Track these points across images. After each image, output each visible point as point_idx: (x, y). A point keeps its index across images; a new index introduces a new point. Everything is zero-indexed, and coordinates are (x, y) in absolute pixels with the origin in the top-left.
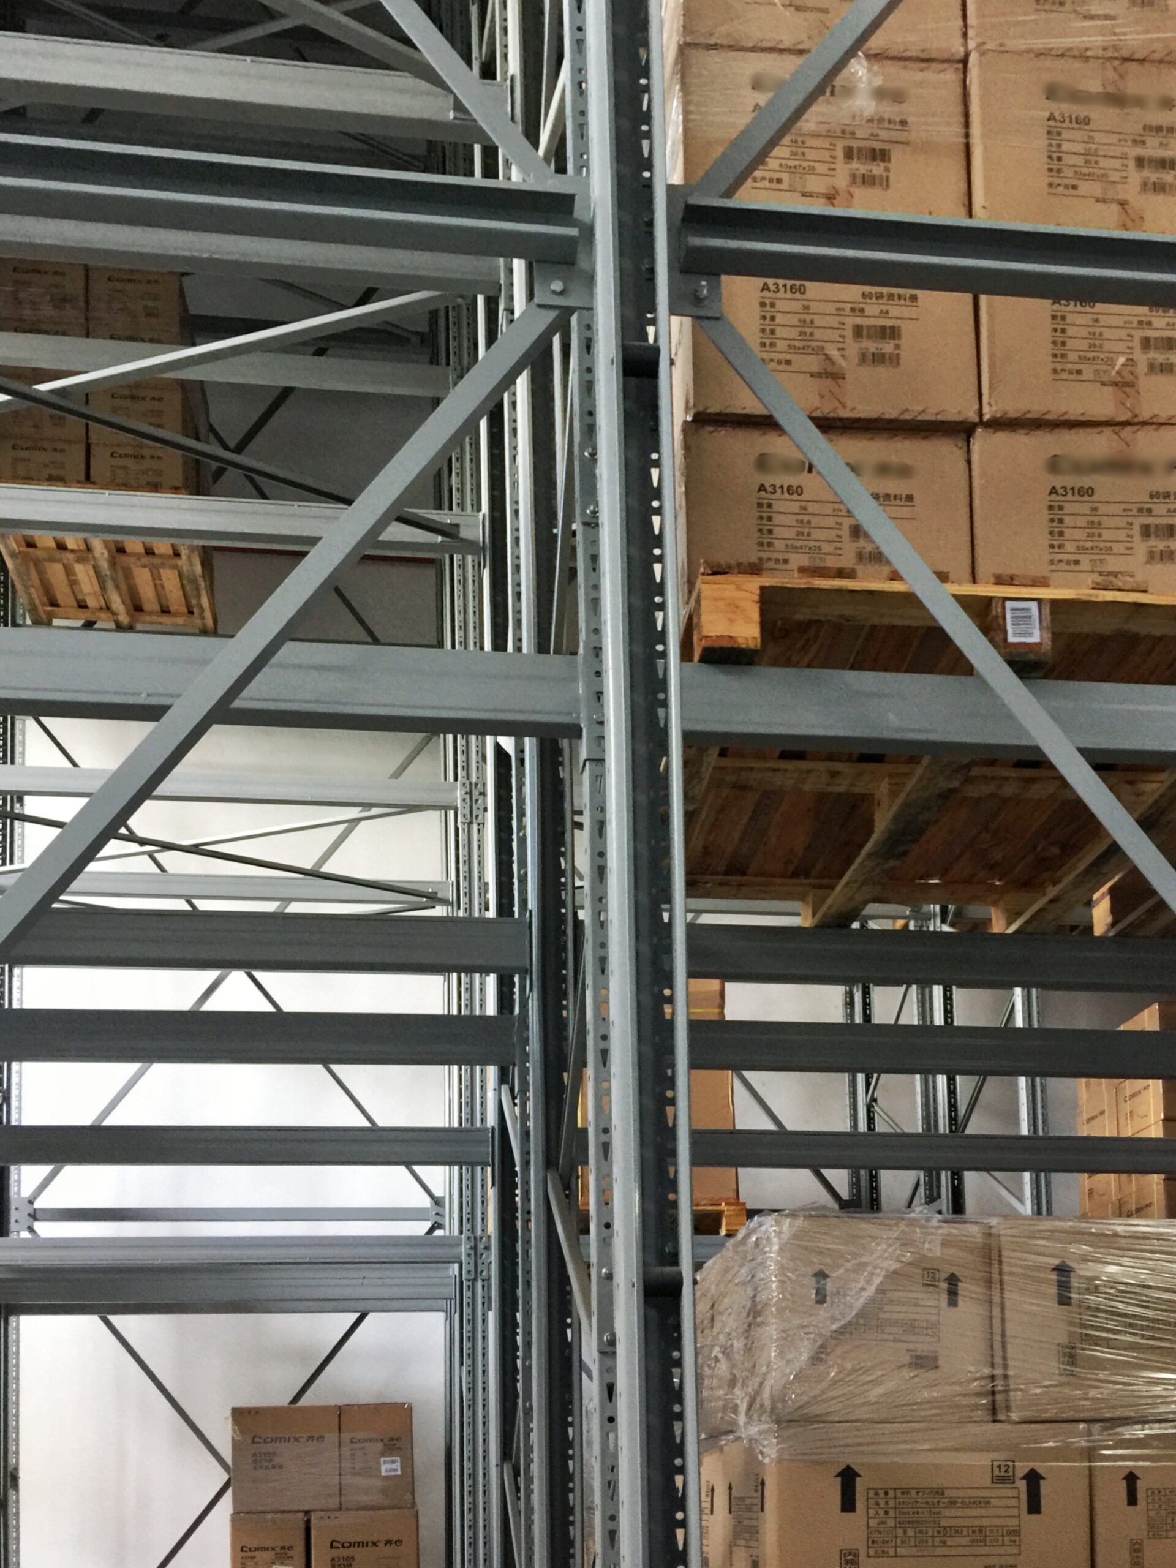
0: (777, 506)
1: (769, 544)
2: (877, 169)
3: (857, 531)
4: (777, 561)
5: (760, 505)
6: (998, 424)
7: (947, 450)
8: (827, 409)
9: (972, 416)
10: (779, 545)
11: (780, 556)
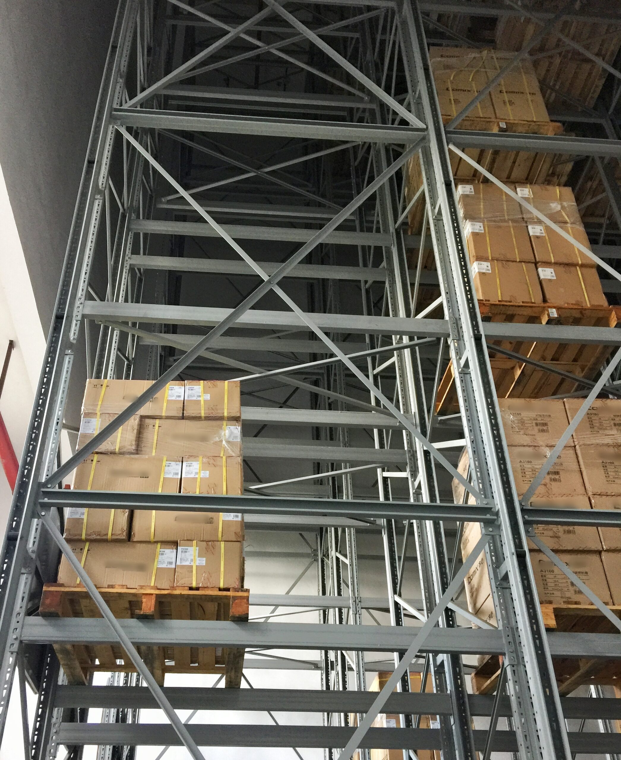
0: (548, 576)
1: (547, 588)
2: (557, 477)
3: (572, 584)
4: (551, 594)
5: (542, 576)
6: (607, 551)
7: (595, 558)
8: (556, 547)
9: (601, 549)
10: (550, 588)
11: (551, 592)
